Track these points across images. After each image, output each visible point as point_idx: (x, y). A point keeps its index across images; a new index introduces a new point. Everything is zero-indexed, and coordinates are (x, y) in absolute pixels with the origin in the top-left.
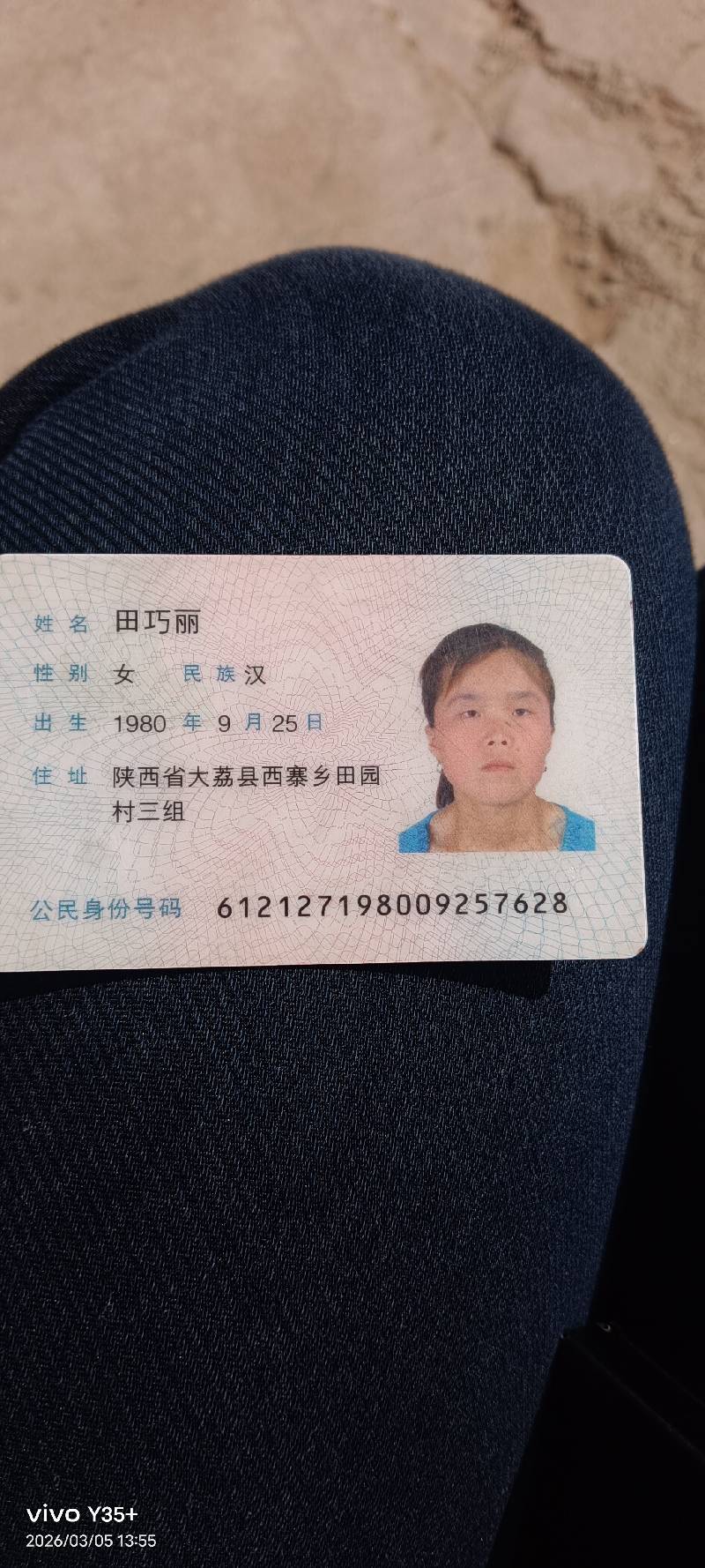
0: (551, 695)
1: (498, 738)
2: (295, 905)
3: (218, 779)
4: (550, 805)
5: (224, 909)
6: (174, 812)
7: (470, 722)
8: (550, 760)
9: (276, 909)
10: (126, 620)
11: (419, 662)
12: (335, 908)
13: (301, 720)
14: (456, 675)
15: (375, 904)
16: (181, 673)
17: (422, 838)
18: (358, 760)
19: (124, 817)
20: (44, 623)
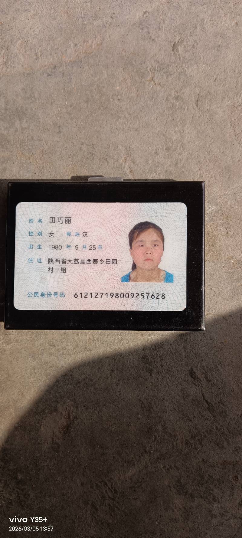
0: (163, 240)
1: (149, 252)
2: (94, 295)
3: (75, 262)
4: (162, 270)
5: (76, 296)
6: (64, 270)
7: (142, 248)
8: (162, 258)
10: (52, 220)
11: (128, 232)
12: (104, 296)
13: (97, 247)
15: (115, 295)
16: (66, 234)
17: (127, 278)
18: (111, 257)
19: (51, 271)
20: (31, 221)
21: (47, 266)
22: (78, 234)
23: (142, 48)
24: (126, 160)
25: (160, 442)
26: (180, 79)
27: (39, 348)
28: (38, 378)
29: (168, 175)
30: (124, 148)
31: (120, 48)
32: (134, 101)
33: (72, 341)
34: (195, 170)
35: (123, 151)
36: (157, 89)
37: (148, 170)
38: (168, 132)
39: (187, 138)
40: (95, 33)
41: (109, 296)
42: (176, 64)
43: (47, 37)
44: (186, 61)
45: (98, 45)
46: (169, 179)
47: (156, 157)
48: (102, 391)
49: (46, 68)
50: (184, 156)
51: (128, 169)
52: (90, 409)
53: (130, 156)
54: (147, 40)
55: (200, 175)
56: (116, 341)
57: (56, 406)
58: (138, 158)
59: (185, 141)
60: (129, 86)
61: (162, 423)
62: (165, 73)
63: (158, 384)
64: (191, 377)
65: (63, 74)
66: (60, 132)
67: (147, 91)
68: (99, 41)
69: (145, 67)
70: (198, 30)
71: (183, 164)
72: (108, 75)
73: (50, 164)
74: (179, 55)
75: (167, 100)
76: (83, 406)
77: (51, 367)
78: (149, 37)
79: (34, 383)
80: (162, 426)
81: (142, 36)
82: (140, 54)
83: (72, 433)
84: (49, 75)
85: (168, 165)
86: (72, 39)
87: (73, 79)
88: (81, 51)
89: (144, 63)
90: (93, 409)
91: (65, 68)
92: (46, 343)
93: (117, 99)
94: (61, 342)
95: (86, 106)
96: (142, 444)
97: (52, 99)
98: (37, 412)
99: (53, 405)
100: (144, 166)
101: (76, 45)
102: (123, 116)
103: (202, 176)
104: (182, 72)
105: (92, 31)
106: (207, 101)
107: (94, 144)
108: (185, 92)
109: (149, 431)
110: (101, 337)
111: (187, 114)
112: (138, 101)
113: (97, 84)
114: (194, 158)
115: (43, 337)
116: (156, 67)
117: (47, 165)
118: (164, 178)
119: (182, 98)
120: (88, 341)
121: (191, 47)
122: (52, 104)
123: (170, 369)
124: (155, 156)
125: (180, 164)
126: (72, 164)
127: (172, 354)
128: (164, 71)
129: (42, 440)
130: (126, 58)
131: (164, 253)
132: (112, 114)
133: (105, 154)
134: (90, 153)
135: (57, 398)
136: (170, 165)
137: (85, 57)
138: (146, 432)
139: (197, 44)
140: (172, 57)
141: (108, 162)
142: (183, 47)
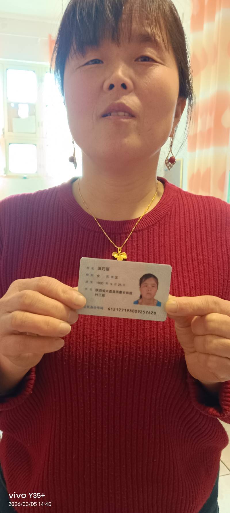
0: (158, 284)
1: (149, 290)
2: (118, 310)
3: (110, 292)
4: (156, 300)
5: (109, 309)
6: (103, 295)
7: (146, 287)
8: (157, 294)
9: (116, 310)
10: (99, 268)
11: (139, 278)
12: (124, 311)
13: (122, 285)
14: (144, 281)
15: (129, 310)
16: (106, 276)
17: (137, 302)
18: (129, 291)
19: (97, 296)
20: (88, 268)
21: (94, 292)
22: (112, 277)
41: (126, 311)
131: (157, 291)
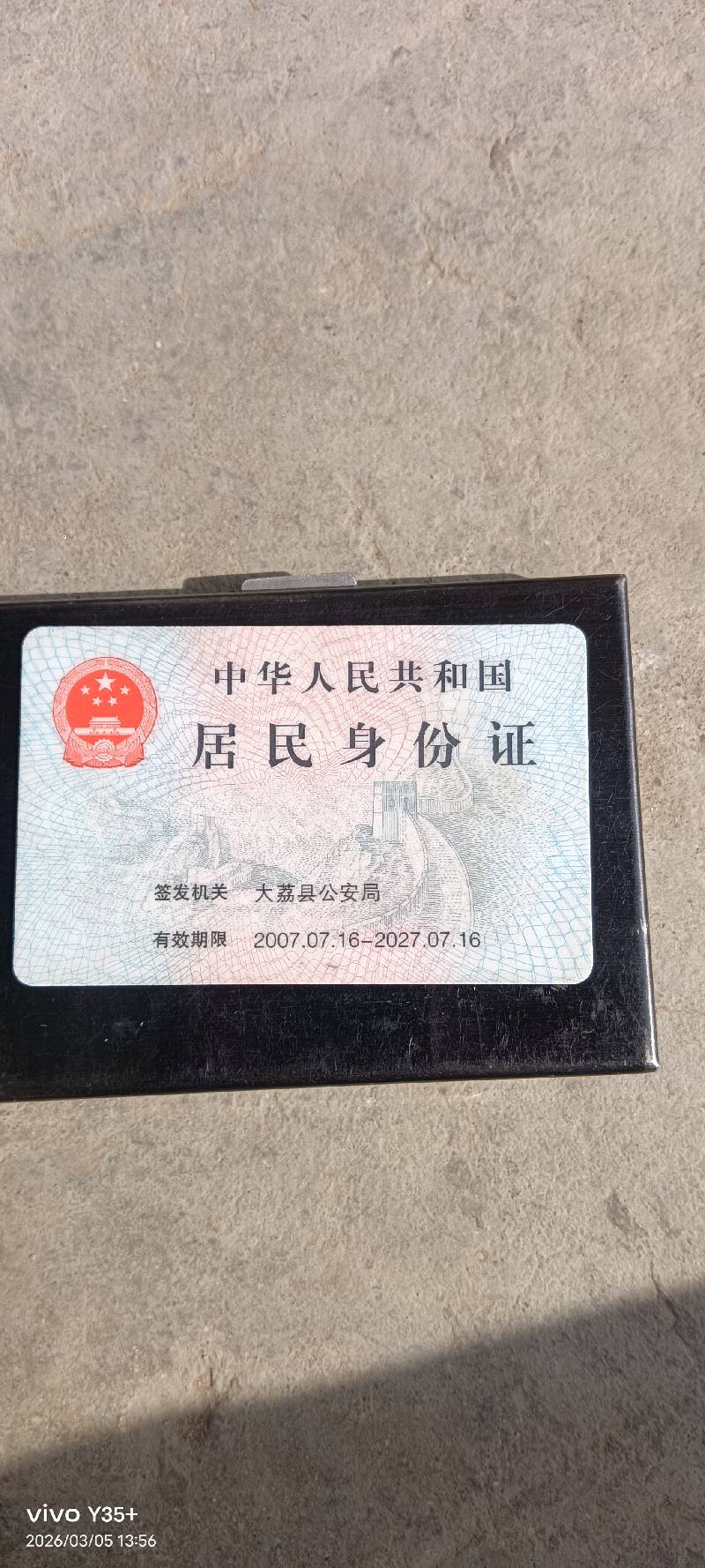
23: (394, 163)
24: (361, 518)
25: (522, 1452)
26: (521, 253)
27: (99, 1153)
28: (101, 1256)
29: (499, 559)
30: (352, 481)
31: (322, 165)
32: (377, 330)
33: (210, 1125)
34: (586, 542)
35: (350, 492)
36: (447, 288)
37: (432, 549)
38: (490, 423)
39: (554, 442)
40: (241, 121)
42: (506, 209)
43: (88, 139)
44: (535, 198)
45: (251, 158)
46: (504, 575)
47: (458, 506)
48: (317, 1289)
49: (87, 235)
50: (546, 499)
51: (367, 549)
52: (282, 1352)
53: (374, 504)
54: (408, 135)
55: (602, 557)
56: (357, 1116)
57: (167, 1350)
58: (400, 509)
59: (548, 450)
60: (359, 283)
61: (527, 1385)
62: (473, 236)
63: (503, 1254)
64: (615, 1224)
65: (145, 252)
66: (141, 438)
67: (416, 295)
68: (255, 146)
69: (407, 220)
70: (567, 100)
71: (547, 524)
72: (288, 251)
73: (113, 542)
74: (512, 179)
75: (483, 322)
76: (255, 1344)
77: (143, 1216)
78: (414, 127)
79: (88, 1276)
80: (525, 1394)
81: (392, 124)
82: (388, 181)
83: (222, 1437)
84: (99, 258)
85: (497, 529)
86: (169, 142)
87: (176, 269)
88: (200, 180)
89: (403, 207)
90: (293, 1353)
91: (148, 232)
92: (124, 1136)
93: (322, 324)
94: (172, 1130)
95: (222, 354)
96: (462, 1461)
97: (111, 334)
98: (102, 1371)
99: (156, 1347)
100: (420, 536)
101: (181, 161)
102: (344, 377)
103: (610, 561)
104: (525, 234)
105: (230, 115)
106: (610, 320)
107: (252, 471)
108: (539, 295)
109: (484, 1415)
110: (307, 1105)
111: (549, 363)
112: (391, 330)
113: (256, 282)
114: (579, 502)
115: (112, 1114)
116: (443, 219)
117: (105, 544)
118: (485, 572)
119: (528, 315)
120: (262, 1121)
121: (547, 154)
122: (111, 350)
123: (543, 1203)
124: (454, 503)
125: (536, 525)
126: (186, 538)
127: (547, 1149)
128: (467, 229)
129: (122, 1467)
130: (343, 197)
132: (307, 375)
133: (293, 502)
134: (244, 501)
135: (166, 1321)
136: (503, 530)
137: (212, 197)
138: (475, 1420)
139: (568, 144)
140: (490, 186)
141: (302, 529)
142: (523, 153)
